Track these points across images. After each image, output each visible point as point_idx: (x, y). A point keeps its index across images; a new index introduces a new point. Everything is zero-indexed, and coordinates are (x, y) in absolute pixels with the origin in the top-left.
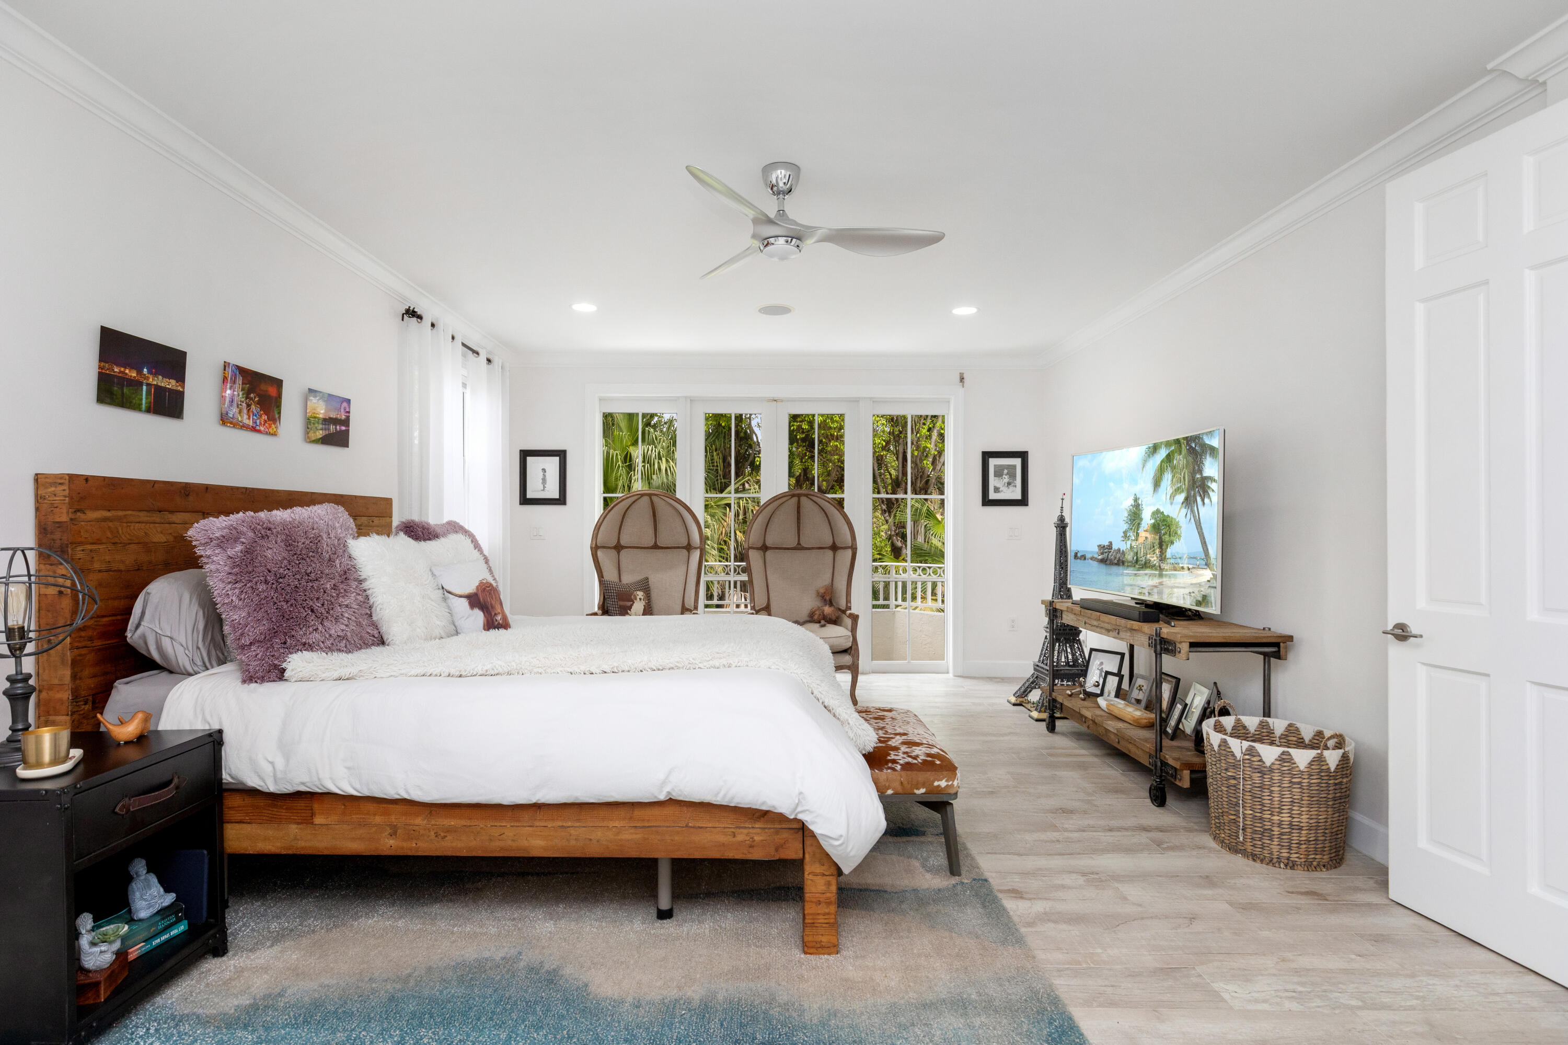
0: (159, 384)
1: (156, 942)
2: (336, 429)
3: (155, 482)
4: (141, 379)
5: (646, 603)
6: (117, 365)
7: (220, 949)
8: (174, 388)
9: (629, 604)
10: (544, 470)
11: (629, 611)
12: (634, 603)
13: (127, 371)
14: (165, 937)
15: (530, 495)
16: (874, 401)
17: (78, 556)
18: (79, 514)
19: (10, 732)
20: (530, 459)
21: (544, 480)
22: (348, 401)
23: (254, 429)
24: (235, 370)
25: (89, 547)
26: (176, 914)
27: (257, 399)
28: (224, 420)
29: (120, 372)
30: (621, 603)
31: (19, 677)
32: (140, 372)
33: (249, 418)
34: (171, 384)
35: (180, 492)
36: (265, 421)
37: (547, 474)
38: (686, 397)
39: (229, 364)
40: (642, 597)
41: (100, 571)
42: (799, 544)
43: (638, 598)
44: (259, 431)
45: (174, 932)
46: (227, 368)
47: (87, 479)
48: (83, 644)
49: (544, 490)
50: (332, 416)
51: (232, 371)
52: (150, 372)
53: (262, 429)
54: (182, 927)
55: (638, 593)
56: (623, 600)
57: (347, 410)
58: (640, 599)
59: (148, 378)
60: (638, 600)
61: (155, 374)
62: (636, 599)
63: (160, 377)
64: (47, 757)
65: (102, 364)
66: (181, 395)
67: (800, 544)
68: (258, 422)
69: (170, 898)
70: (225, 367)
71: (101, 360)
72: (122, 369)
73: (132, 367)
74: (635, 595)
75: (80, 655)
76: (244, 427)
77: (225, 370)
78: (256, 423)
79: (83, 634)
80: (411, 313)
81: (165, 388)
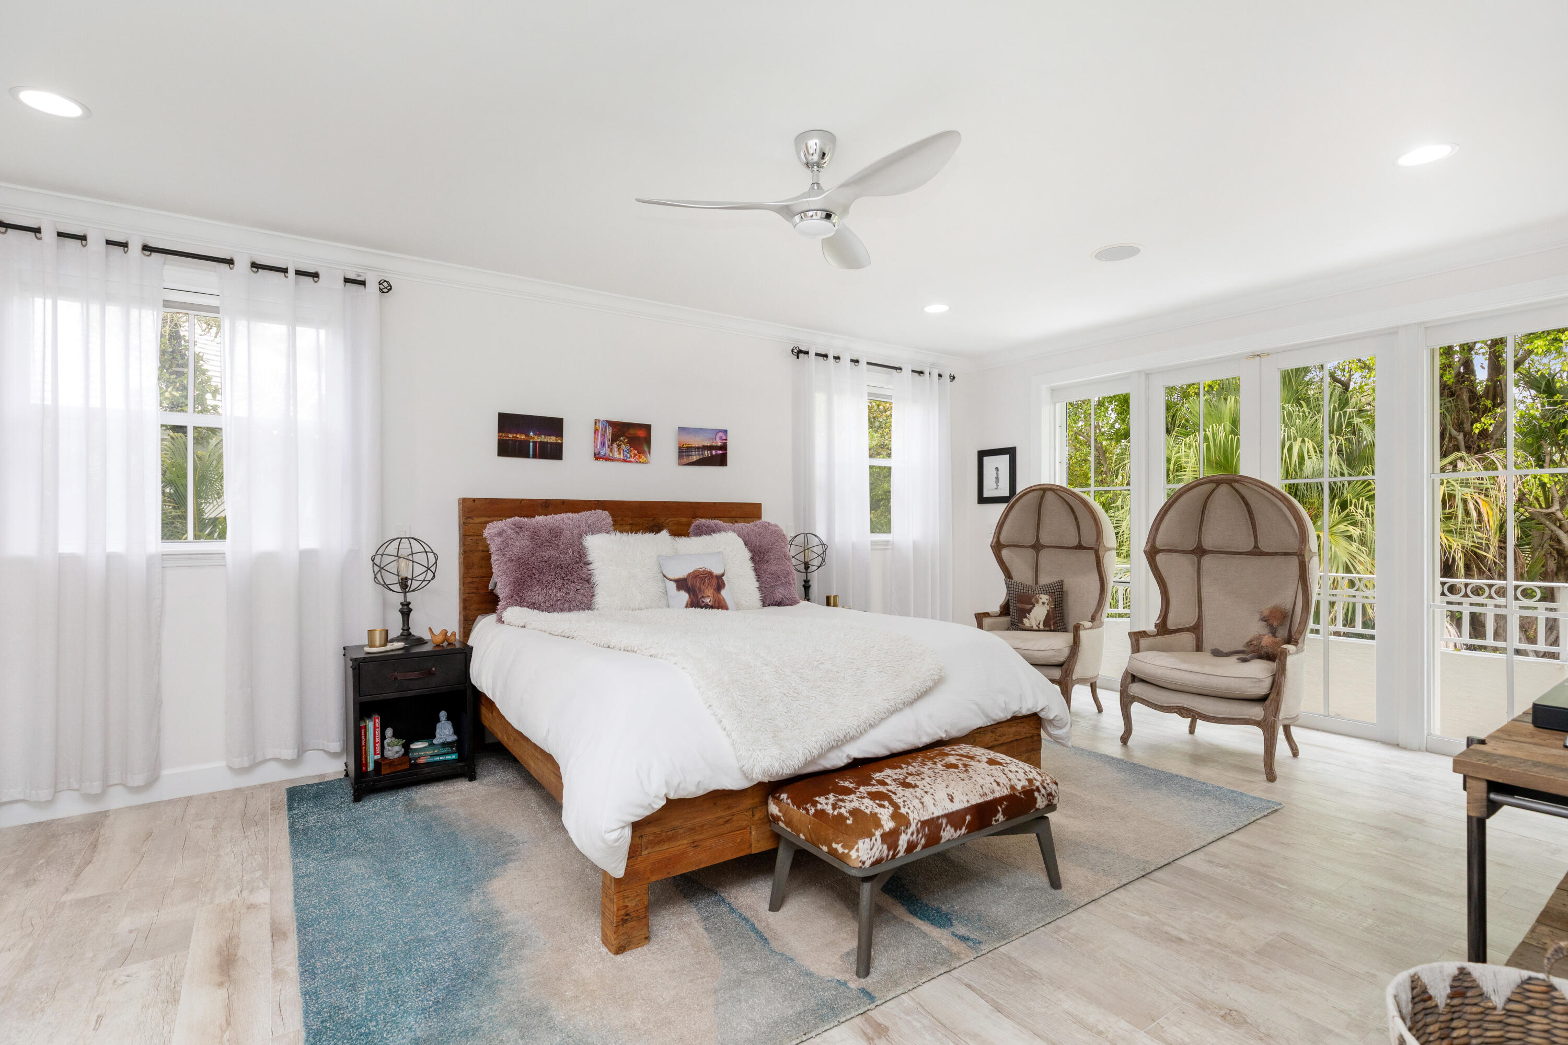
0: (542, 440)
1: (437, 759)
2: (711, 454)
3: (522, 500)
4: (528, 439)
5: (1050, 608)
6: (511, 433)
7: (472, 777)
8: (555, 441)
9: (1029, 607)
10: (997, 469)
11: (1027, 615)
12: (1034, 606)
13: (518, 436)
14: (442, 758)
15: (986, 494)
16: (1427, 327)
17: (468, 543)
18: (469, 520)
19: (402, 631)
20: (986, 459)
21: (997, 479)
22: (725, 432)
23: (625, 461)
24: (605, 424)
25: (476, 538)
26: (452, 748)
27: (626, 440)
28: (597, 457)
29: (513, 437)
30: (1020, 605)
31: (405, 603)
32: (527, 435)
33: (620, 454)
34: (553, 439)
35: (542, 505)
36: (636, 455)
37: (999, 472)
38: (1139, 372)
39: (599, 420)
40: (1047, 602)
41: (482, 551)
42: (1256, 547)
43: (1041, 601)
44: (630, 462)
45: (449, 757)
46: (597, 423)
47: (474, 500)
48: (472, 591)
49: (997, 489)
50: (706, 444)
51: (603, 425)
52: (535, 434)
53: (632, 460)
54: (454, 757)
55: (1042, 596)
56: (1022, 603)
57: (724, 438)
58: (1044, 603)
59: (534, 438)
60: (1041, 603)
61: (540, 435)
62: (1037, 602)
63: (543, 436)
64: (378, 643)
65: (500, 434)
66: (560, 446)
67: (1258, 548)
68: (628, 456)
69: (454, 738)
70: (596, 423)
71: (499, 431)
72: (515, 435)
73: (521, 433)
74: (1036, 599)
75: (469, 597)
76: (618, 460)
77: (596, 424)
78: (626, 456)
79: (472, 585)
80: (799, 353)
81: (548, 442)
